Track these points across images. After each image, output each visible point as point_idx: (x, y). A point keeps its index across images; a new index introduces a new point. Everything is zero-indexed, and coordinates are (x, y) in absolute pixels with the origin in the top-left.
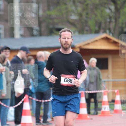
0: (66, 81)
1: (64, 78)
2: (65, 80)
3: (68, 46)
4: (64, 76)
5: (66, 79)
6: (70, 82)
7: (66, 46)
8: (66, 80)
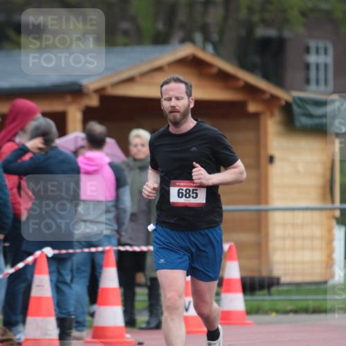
1: (177, 188)
2: (180, 194)
3: (178, 116)
4: (178, 184)
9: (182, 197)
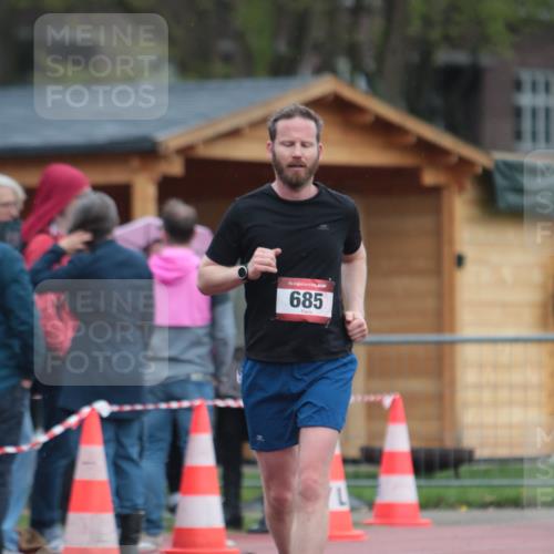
0: (295, 302)
5: (299, 293)
6: (315, 306)
7: (297, 173)
8: (298, 299)
9: (298, 305)
